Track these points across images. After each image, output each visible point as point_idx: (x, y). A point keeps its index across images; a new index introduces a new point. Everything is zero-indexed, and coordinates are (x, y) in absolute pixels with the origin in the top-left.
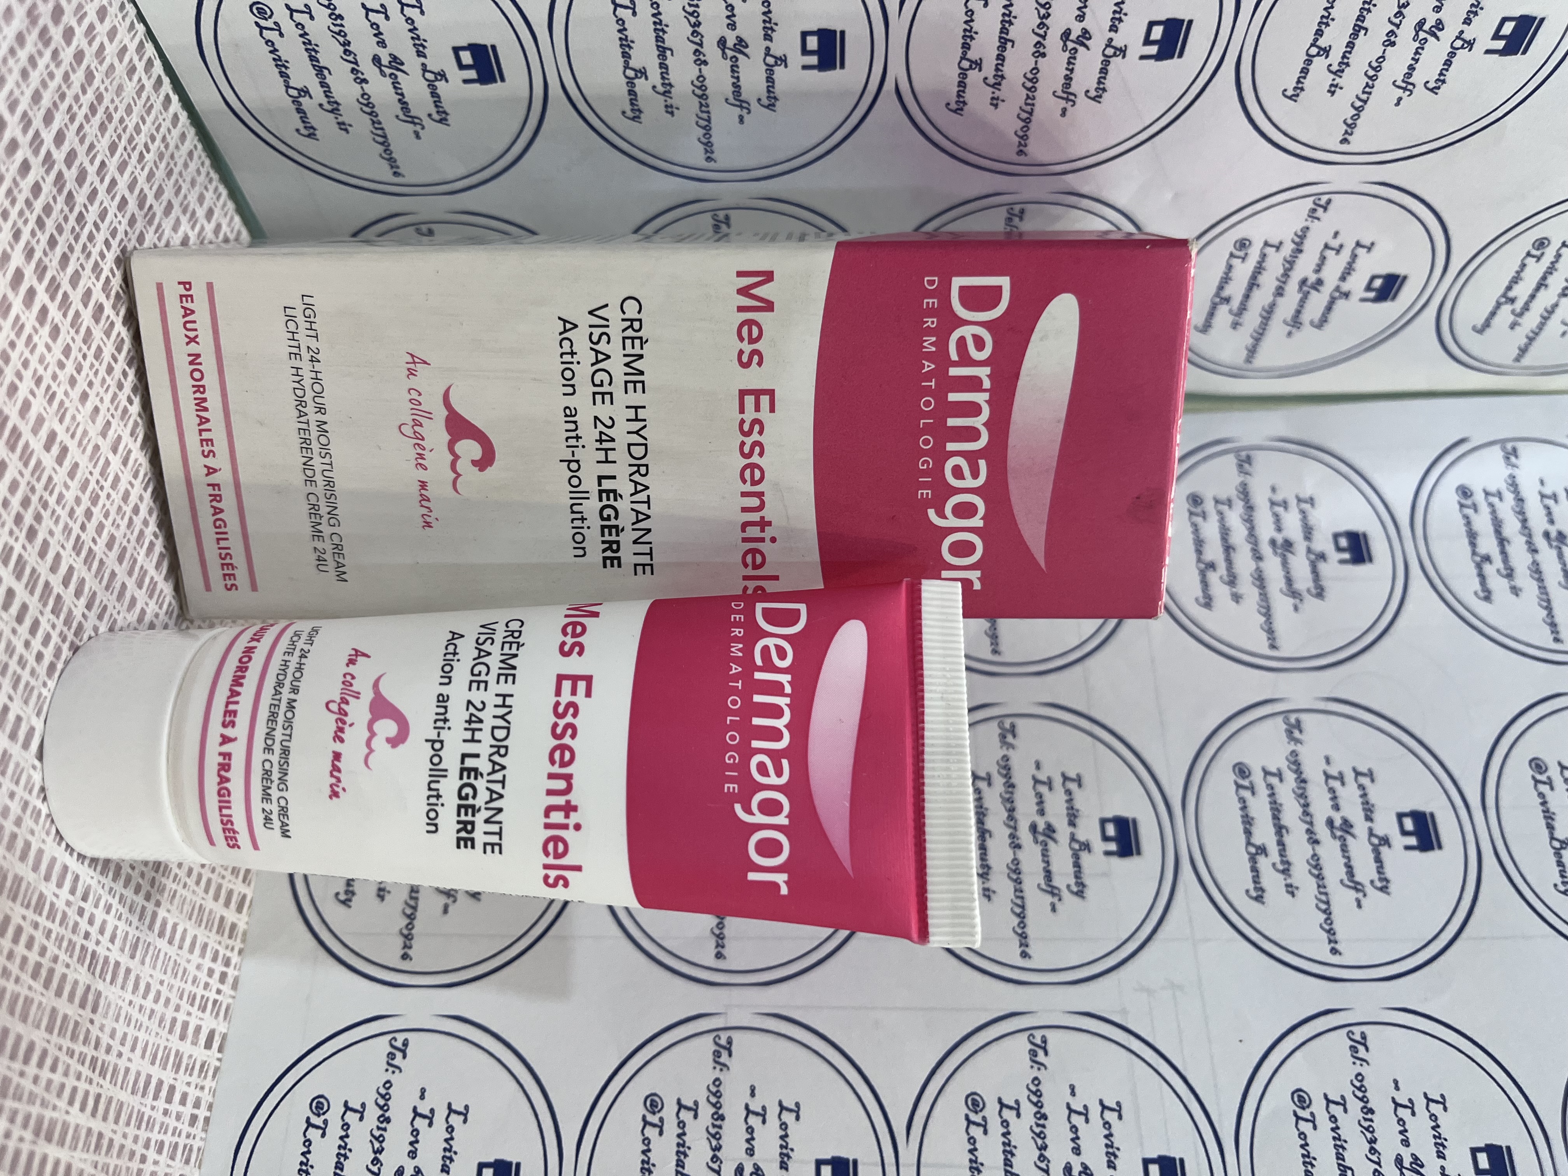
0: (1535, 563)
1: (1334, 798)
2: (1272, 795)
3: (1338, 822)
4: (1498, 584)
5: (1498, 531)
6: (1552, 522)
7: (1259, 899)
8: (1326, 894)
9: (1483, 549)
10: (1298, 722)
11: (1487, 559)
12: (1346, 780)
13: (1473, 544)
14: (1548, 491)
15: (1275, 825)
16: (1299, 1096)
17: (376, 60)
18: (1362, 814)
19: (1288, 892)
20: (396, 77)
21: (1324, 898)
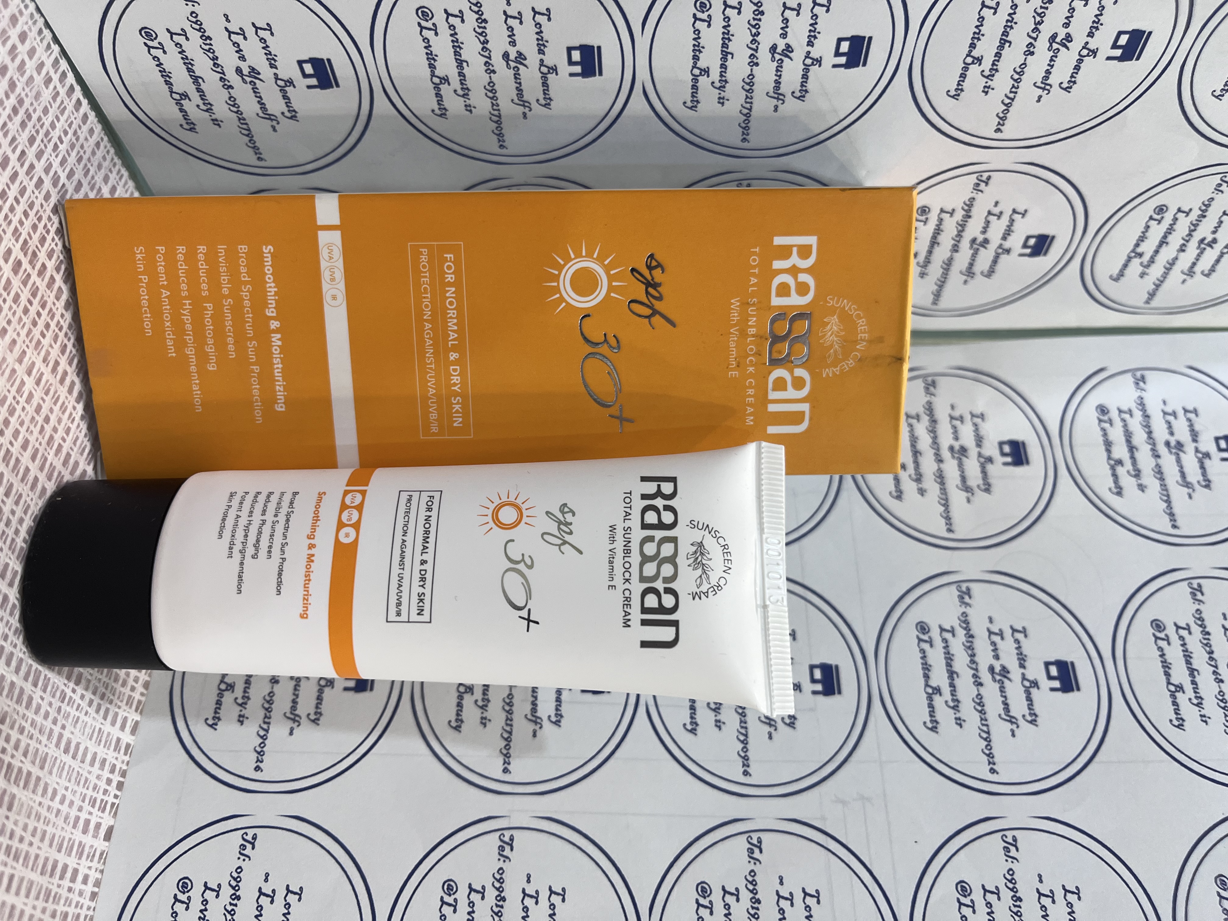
0: (1158, 466)
1: (995, 650)
2: (946, 647)
3: (998, 669)
4: (1128, 482)
5: (1128, 441)
6: (1172, 434)
7: (934, 729)
8: (987, 725)
9: (1116, 455)
10: (968, 589)
11: (1120, 462)
12: (1005, 635)
13: (1109, 451)
14: (1169, 409)
15: (948, 670)
16: (962, 886)
17: (239, 71)
18: (1017, 663)
19: (957, 723)
20: (255, 84)
21: (985, 728)
